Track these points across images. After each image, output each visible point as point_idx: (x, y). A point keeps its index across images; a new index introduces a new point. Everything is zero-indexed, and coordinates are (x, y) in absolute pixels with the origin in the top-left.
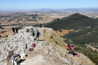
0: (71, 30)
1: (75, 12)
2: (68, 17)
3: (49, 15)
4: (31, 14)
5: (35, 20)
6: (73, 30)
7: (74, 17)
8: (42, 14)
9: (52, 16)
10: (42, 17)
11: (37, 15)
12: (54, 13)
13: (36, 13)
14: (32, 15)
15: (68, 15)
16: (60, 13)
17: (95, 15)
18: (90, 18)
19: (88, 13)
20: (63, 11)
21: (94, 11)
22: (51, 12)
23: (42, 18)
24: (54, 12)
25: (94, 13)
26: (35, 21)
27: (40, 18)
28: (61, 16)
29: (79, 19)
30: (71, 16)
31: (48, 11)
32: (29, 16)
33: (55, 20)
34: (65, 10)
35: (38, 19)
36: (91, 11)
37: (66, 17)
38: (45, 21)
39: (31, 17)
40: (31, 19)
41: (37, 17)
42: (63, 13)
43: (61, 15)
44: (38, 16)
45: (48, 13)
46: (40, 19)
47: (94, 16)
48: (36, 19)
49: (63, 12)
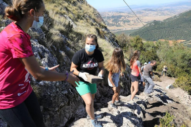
2: (175, 17)
3: (141, 15)
4: (111, 14)
5: (117, 24)
6: (183, 41)
7: (187, 17)
8: (130, 15)
9: (147, 17)
10: (128, 19)
11: (120, 17)
12: (150, 12)
13: (120, 12)
14: (113, 17)
15: (177, 14)
16: (161, 10)
20: (168, 8)
22: (145, 10)
23: (129, 21)
24: (151, 10)
26: (117, 26)
27: (124, 22)
28: (163, 16)
30: (182, 15)
31: (139, 9)
32: (109, 18)
33: (150, 24)
34: (171, 5)
35: (121, 23)
37: (171, 18)
38: (133, 26)
39: (112, 19)
40: (111, 22)
41: (120, 20)
42: (166, 12)
43: (163, 14)
44: (123, 17)
45: (140, 13)
46: (126, 23)
48: (119, 22)
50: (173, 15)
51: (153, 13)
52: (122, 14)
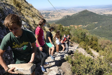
0: (80, 26)
1: (83, 9)
2: (77, 13)
3: (60, 12)
4: (44, 12)
6: (81, 25)
7: (82, 14)
8: (54, 12)
9: (63, 14)
10: (54, 14)
11: (49, 13)
13: (49, 11)
14: (45, 13)
16: (70, 10)
17: (102, 11)
18: (97, 14)
19: (96, 10)
20: (73, 9)
21: (102, 8)
22: (62, 10)
23: (54, 16)
24: (65, 10)
25: (102, 10)
26: (48, 18)
27: (52, 16)
29: (87, 16)
30: (80, 13)
31: (59, 9)
32: (43, 14)
33: (65, 17)
35: (50, 17)
36: (99, 8)
37: (75, 14)
38: (56, 18)
39: (45, 15)
41: (49, 15)
42: (73, 11)
43: (71, 12)
44: (51, 14)
45: (60, 11)
47: (102, 12)
48: (49, 16)
49: (73, 10)
50: (76, 13)
51: (66, 11)
52: (50, 12)
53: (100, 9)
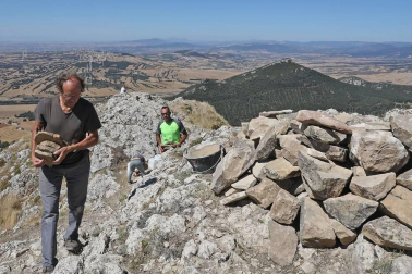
1: (277, 58)
2: (249, 74)
3: (174, 64)
4: (101, 58)
5: (118, 82)
7: (273, 78)
8: (148, 63)
9: (186, 71)
10: (145, 71)
11: (125, 65)
12: (194, 58)
13: (124, 54)
14: (107, 64)
15: (250, 68)
16: (218, 57)
17: (356, 69)
18: (338, 81)
19: (332, 62)
20: (231, 52)
21: (354, 55)
22: (183, 53)
23: (146, 78)
24: (196, 54)
25: (355, 65)
26: (118, 88)
27: (135, 78)
28: (223, 71)
29: (295, 85)
30: (263, 72)
31: (168, 49)
32: (95, 65)
33: (198, 86)
34: (237, 47)
35: (128, 81)
36: (342, 55)
37: (240, 77)
39: (103, 71)
40: (101, 78)
41: (125, 72)
42: (228, 60)
43: (222, 66)
44: (130, 67)
45: (172, 58)
46: (139, 81)
47: (355, 73)
48: (123, 79)
49: (230, 56)
50: (244, 71)
51: (200, 61)
52: (128, 59)
53: (348, 60)
